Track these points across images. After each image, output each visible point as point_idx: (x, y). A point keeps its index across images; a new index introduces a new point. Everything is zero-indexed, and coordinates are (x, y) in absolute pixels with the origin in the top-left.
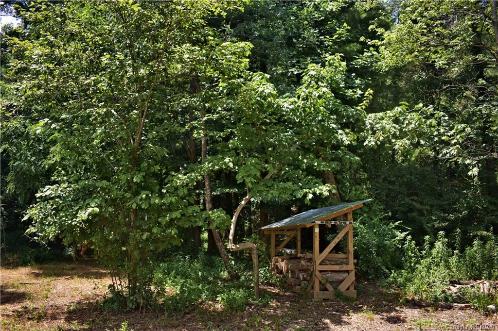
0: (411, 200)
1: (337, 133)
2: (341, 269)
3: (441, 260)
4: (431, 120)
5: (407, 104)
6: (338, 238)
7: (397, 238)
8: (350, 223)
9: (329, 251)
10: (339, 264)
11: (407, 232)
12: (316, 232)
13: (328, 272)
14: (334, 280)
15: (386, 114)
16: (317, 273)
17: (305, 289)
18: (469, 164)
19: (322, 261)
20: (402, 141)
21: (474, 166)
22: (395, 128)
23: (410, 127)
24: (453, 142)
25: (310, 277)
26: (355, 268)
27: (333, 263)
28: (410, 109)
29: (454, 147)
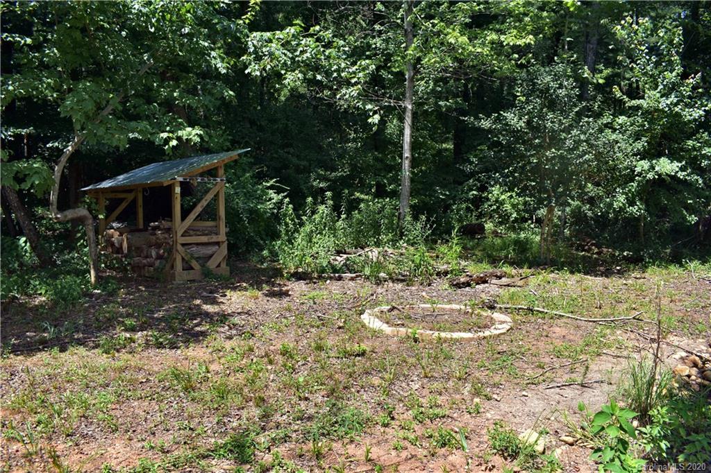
0: (286, 152)
1: (209, 55)
2: (210, 241)
3: (325, 227)
4: (330, 50)
5: (303, 25)
6: (206, 200)
7: (273, 201)
8: (221, 180)
9: (194, 217)
10: (207, 235)
11: (285, 194)
12: (176, 192)
13: (193, 245)
14: (201, 256)
15: (274, 34)
16: (179, 247)
17: (162, 269)
18: (371, 110)
19: (185, 232)
20: (294, 74)
21: (375, 113)
22: (285, 55)
23: (305, 56)
24: (353, 81)
25: (168, 253)
26: (228, 240)
27: (198, 233)
28: (305, 31)
29: (355, 88)
